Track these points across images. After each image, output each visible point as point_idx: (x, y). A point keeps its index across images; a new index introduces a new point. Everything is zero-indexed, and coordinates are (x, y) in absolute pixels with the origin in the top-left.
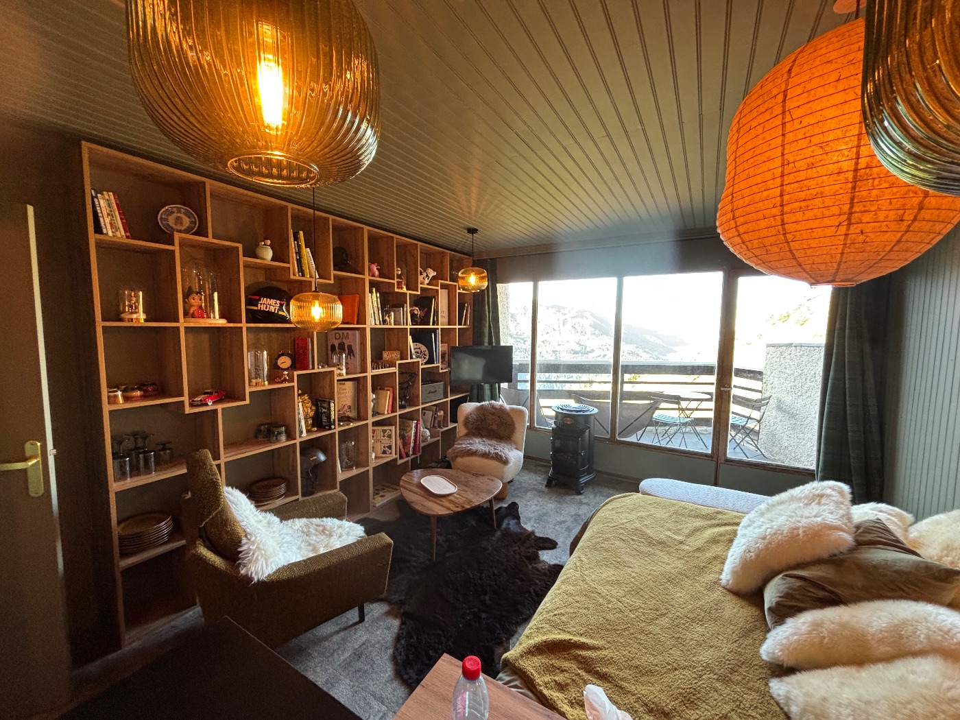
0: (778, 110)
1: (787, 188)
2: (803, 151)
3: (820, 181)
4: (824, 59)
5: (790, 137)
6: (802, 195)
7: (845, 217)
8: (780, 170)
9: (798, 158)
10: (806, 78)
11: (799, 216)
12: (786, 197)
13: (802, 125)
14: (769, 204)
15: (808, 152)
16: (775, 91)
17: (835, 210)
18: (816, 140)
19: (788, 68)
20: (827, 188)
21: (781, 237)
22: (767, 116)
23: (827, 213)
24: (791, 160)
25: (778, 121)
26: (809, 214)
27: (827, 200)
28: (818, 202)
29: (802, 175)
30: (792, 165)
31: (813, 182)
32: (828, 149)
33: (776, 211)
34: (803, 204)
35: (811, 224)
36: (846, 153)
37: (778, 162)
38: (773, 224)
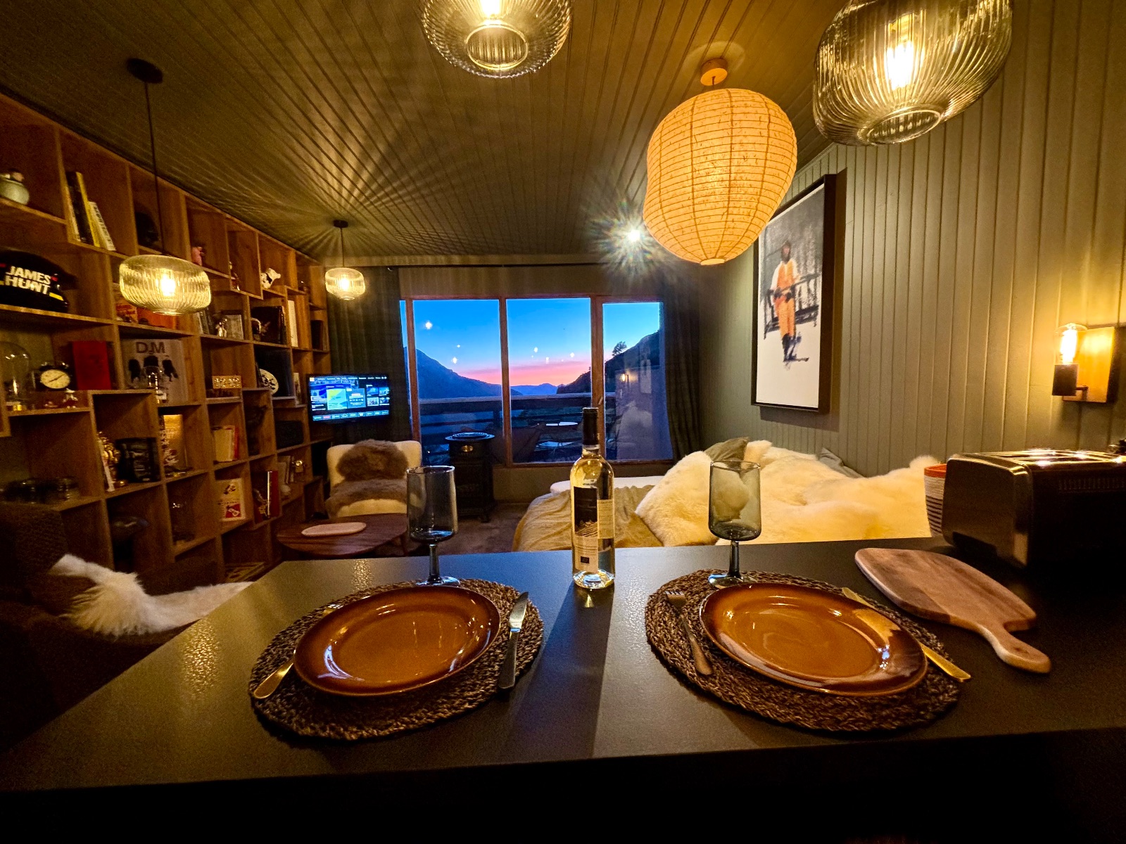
0: (688, 134)
1: (696, 187)
2: (703, 164)
3: (713, 184)
4: (711, 108)
5: (695, 153)
6: (705, 193)
7: (725, 210)
8: (691, 174)
9: (701, 168)
10: (703, 117)
11: (703, 207)
12: (695, 193)
13: (701, 147)
14: (686, 197)
15: (706, 165)
16: (685, 122)
17: (721, 204)
18: (710, 158)
19: (691, 108)
20: (717, 190)
21: (693, 221)
22: (681, 137)
23: (718, 206)
24: (697, 169)
25: (688, 141)
26: (708, 206)
27: (717, 197)
28: (712, 198)
29: (704, 180)
30: (697, 172)
31: (709, 185)
32: (716, 165)
33: (690, 202)
34: (705, 199)
35: (710, 213)
36: (725, 169)
37: (689, 169)
38: (688, 212)
